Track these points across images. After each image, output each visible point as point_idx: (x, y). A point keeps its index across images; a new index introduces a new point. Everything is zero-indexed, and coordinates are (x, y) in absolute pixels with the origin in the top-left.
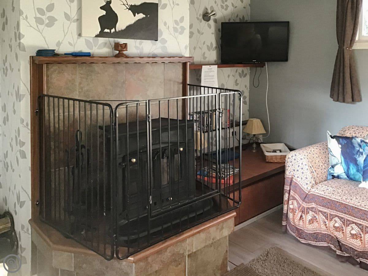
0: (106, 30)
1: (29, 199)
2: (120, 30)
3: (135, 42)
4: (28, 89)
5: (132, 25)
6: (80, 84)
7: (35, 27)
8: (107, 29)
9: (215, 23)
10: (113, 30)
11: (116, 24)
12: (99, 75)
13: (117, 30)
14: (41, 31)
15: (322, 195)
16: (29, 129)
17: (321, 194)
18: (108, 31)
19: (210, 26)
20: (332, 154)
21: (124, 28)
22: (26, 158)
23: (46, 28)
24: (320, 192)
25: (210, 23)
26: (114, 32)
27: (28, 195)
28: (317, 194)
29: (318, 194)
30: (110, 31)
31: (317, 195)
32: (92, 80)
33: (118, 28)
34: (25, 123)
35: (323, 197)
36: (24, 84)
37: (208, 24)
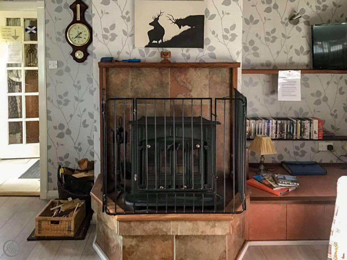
0: (154, 42)
1: (99, 160)
2: (166, 40)
3: (182, 50)
4: (98, 85)
5: (177, 36)
6: (132, 83)
7: (102, 41)
8: (155, 40)
9: (306, 26)
10: (160, 41)
11: (163, 36)
12: (146, 77)
13: (164, 41)
14: (106, 44)
16: (99, 112)
18: (156, 42)
19: (299, 30)
21: (170, 38)
22: (97, 131)
23: (110, 42)
25: (299, 26)
26: (161, 43)
27: (98, 157)
30: (158, 42)
32: (140, 81)
33: (165, 39)
34: (96, 108)
36: (96, 81)
37: (296, 28)
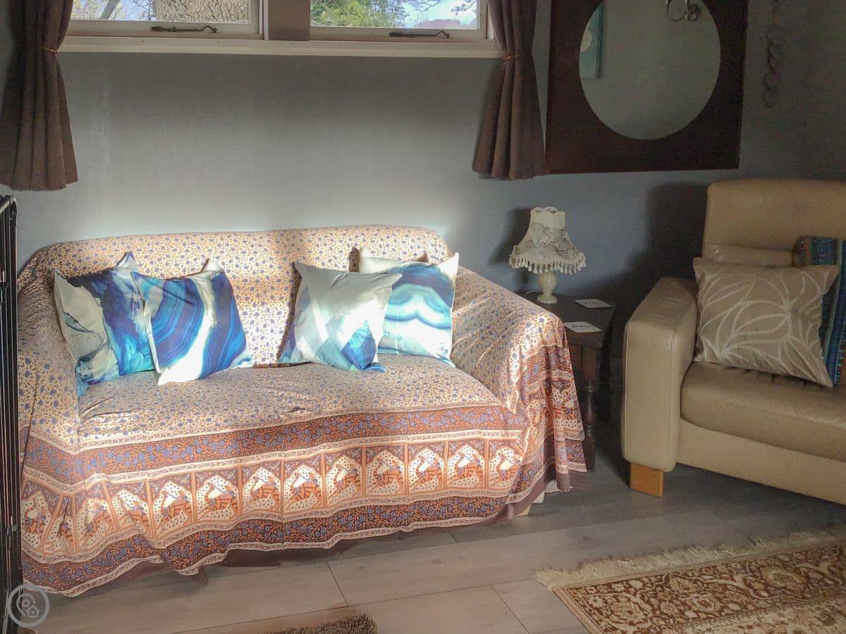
15: (121, 440)
17: (117, 441)
20: (80, 327)
24: (113, 437)
28: (105, 446)
29: (108, 445)
31: (108, 448)
35: (124, 447)
